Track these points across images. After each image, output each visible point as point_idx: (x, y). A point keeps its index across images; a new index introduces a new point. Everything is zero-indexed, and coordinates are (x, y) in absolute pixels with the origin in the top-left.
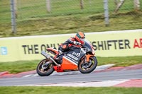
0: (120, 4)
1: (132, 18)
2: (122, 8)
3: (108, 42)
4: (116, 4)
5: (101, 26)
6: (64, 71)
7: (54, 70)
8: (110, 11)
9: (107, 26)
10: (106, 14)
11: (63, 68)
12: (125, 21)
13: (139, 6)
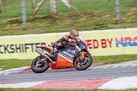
0: (37, 9)
1: (48, 21)
2: (39, 12)
3: (26, 45)
4: (33, 8)
5: (19, 29)
6: (59, 68)
7: (49, 67)
8: (28, 15)
9: (24, 29)
10: (24, 18)
11: (58, 65)
12: (42, 25)
13: (55, 10)
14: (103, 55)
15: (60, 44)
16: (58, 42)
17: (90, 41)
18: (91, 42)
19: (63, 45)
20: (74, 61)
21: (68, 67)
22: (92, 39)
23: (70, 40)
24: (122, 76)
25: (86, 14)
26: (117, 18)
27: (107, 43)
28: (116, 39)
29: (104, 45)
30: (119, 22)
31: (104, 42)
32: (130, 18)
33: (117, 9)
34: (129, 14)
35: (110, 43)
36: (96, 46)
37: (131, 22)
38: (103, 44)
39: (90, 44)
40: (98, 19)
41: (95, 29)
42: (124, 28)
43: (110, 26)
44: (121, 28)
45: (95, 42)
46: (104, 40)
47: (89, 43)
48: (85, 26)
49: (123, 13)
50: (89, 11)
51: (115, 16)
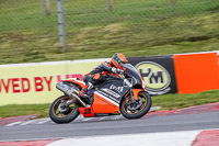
6: (96, 115)
11: (95, 111)
14: (38, 103)
15: (97, 76)
16: (94, 73)
17: (17, 80)
18: (19, 83)
19: (103, 78)
20: (120, 104)
21: (111, 114)
22: (20, 77)
23: (114, 70)
24: (67, 136)
25: (10, 36)
26: (61, 43)
27: (44, 84)
28: (59, 77)
29: (39, 87)
30: (63, 50)
31: (39, 81)
32: (81, 43)
33: (61, 30)
34: (80, 37)
35: (49, 83)
36: (26, 88)
37: (82, 50)
38: (37, 84)
39: (17, 85)
40: (30, 45)
41: (25, 61)
42: (72, 59)
43: (48, 56)
44: (66, 59)
45: (25, 82)
46: (39, 79)
47: (16, 83)
48: (8, 56)
49: (69, 35)
50: (15, 32)
51: (57, 40)
